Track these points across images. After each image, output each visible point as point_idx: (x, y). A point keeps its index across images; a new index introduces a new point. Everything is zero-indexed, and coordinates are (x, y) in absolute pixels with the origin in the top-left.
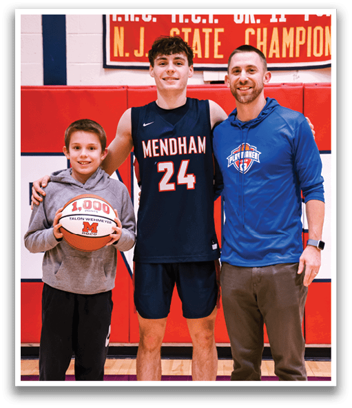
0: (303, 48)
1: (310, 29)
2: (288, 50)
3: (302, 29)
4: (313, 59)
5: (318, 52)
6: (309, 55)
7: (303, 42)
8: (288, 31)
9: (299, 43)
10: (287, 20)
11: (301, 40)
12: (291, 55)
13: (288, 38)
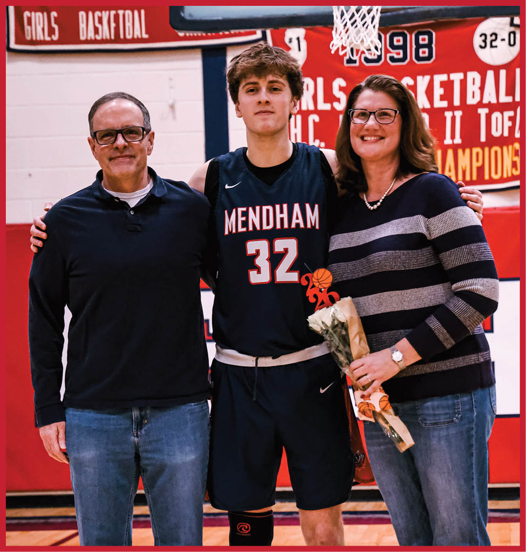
0: (481, 170)
1: (487, 149)
2: (464, 172)
3: (478, 150)
4: (491, 181)
5: (496, 173)
6: (487, 177)
7: (480, 164)
8: (464, 152)
9: (476, 165)
10: (462, 141)
11: (477, 160)
12: (468, 178)
13: (464, 159)
